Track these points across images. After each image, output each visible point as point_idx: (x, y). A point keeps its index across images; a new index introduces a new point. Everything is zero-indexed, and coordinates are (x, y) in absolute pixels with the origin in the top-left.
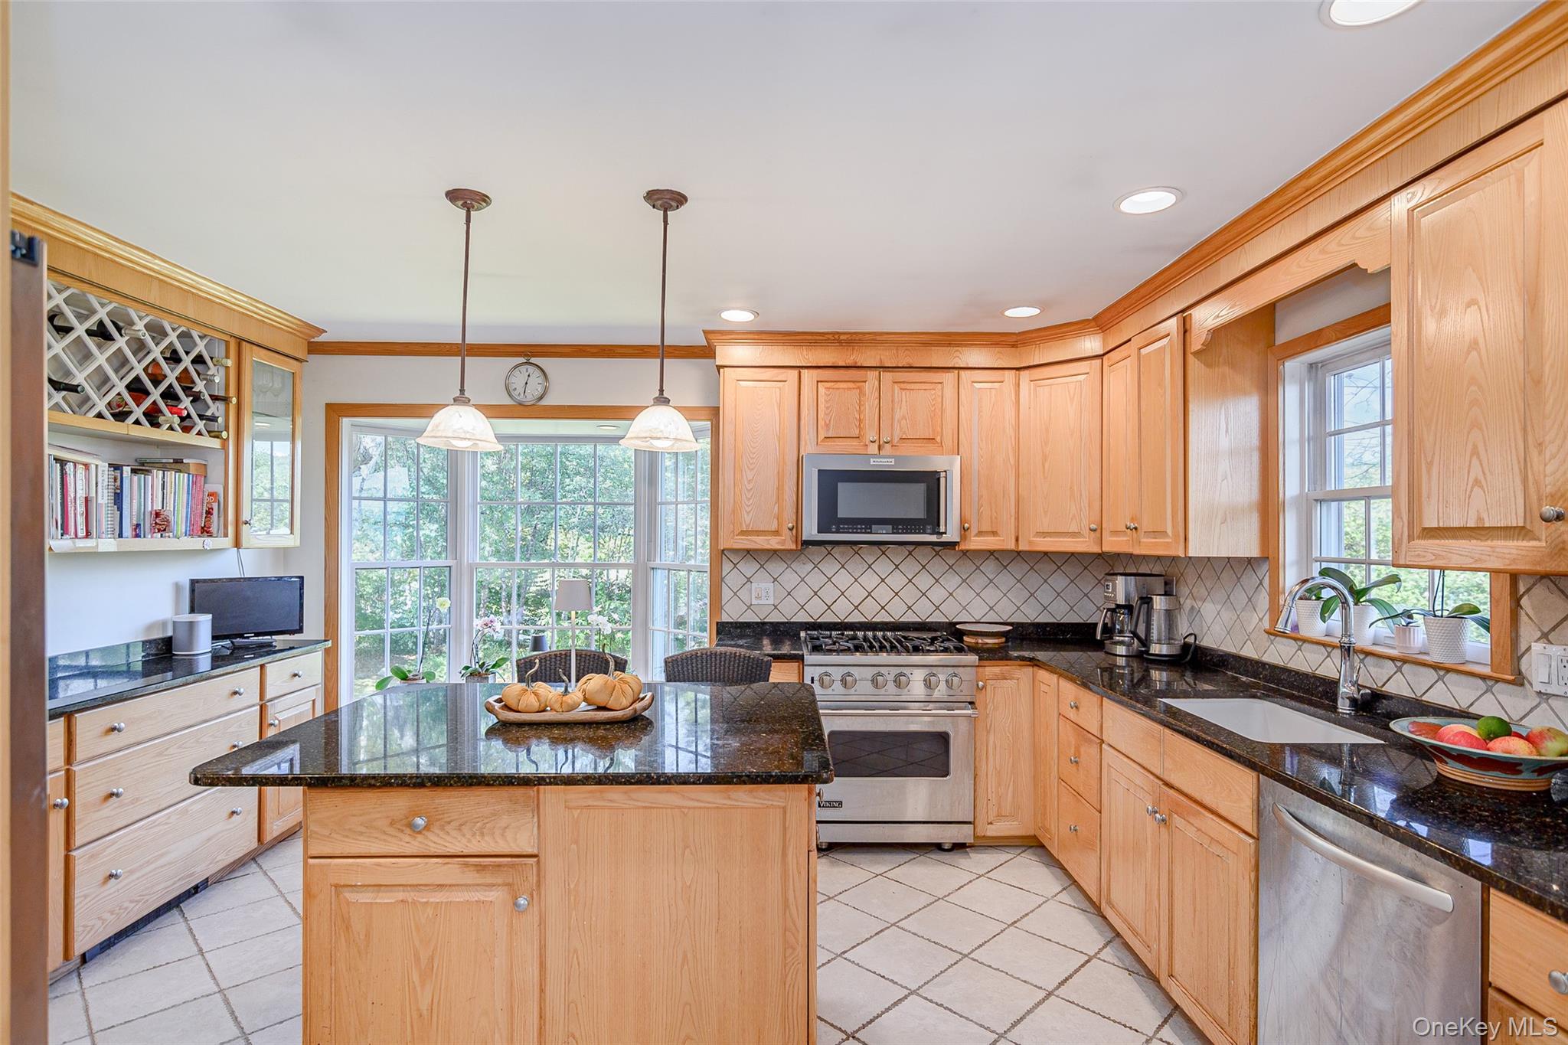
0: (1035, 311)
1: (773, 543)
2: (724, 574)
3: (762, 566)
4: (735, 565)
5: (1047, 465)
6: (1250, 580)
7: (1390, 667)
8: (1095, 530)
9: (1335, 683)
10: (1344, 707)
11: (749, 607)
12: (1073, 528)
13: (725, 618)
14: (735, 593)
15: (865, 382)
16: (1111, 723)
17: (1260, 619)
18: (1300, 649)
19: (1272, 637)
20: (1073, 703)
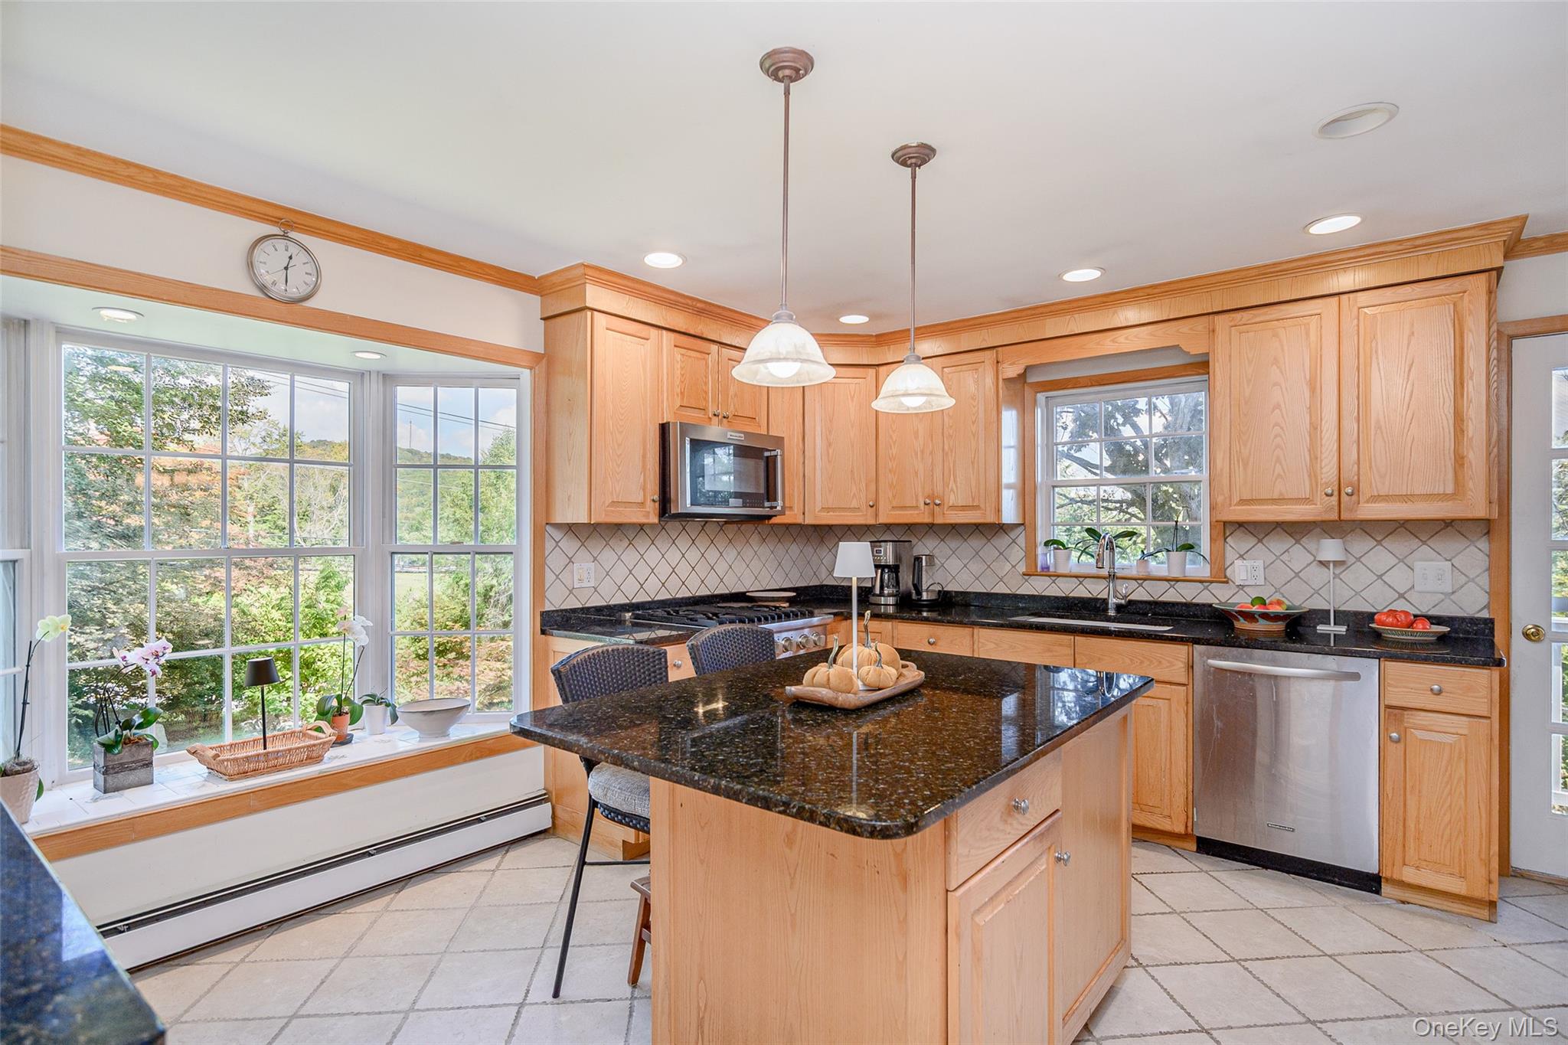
0: (863, 319)
1: (637, 517)
2: (547, 553)
3: (583, 544)
4: (557, 543)
5: (831, 451)
6: (1003, 541)
7: (1134, 584)
8: (872, 507)
9: (1105, 601)
10: (1112, 613)
11: (571, 592)
12: (854, 504)
13: (548, 607)
14: (557, 576)
15: (709, 354)
16: (993, 646)
17: (1014, 567)
18: (1054, 582)
19: (1027, 577)
20: (932, 640)
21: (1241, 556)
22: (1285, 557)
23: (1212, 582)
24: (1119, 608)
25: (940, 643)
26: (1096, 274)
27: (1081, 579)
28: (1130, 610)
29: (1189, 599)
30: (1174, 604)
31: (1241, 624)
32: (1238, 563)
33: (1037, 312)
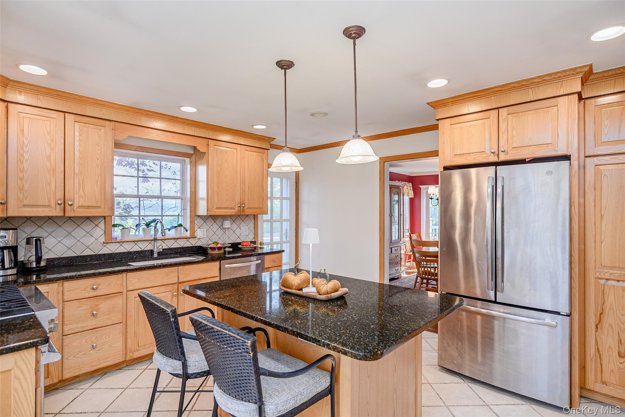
0: (43, 72)
10: (156, 255)
16: (137, 280)
17: (96, 239)
18: (121, 245)
19: (105, 244)
20: (95, 287)
21: (199, 228)
22: (211, 227)
23: (190, 238)
24: (159, 253)
25: (100, 287)
26: (195, 110)
27: (136, 242)
28: (165, 253)
29: (182, 246)
30: (178, 248)
31: (210, 251)
32: (199, 230)
33: (140, 111)
